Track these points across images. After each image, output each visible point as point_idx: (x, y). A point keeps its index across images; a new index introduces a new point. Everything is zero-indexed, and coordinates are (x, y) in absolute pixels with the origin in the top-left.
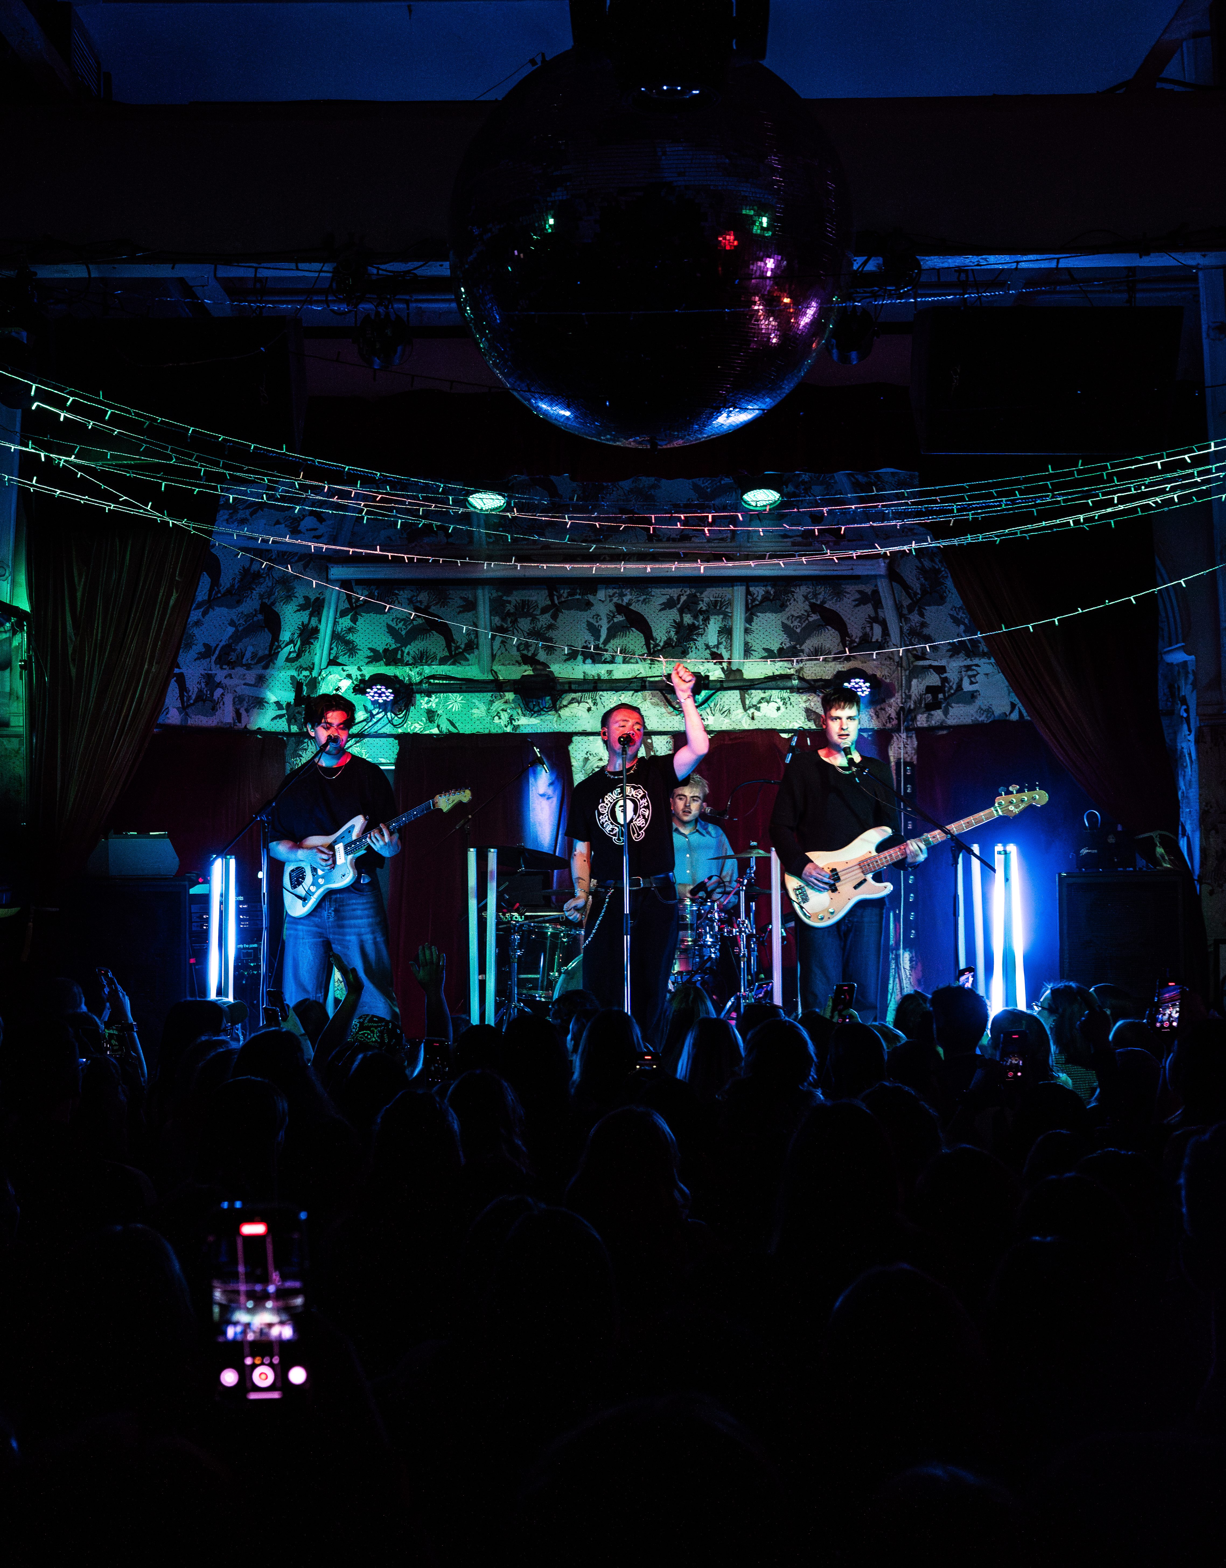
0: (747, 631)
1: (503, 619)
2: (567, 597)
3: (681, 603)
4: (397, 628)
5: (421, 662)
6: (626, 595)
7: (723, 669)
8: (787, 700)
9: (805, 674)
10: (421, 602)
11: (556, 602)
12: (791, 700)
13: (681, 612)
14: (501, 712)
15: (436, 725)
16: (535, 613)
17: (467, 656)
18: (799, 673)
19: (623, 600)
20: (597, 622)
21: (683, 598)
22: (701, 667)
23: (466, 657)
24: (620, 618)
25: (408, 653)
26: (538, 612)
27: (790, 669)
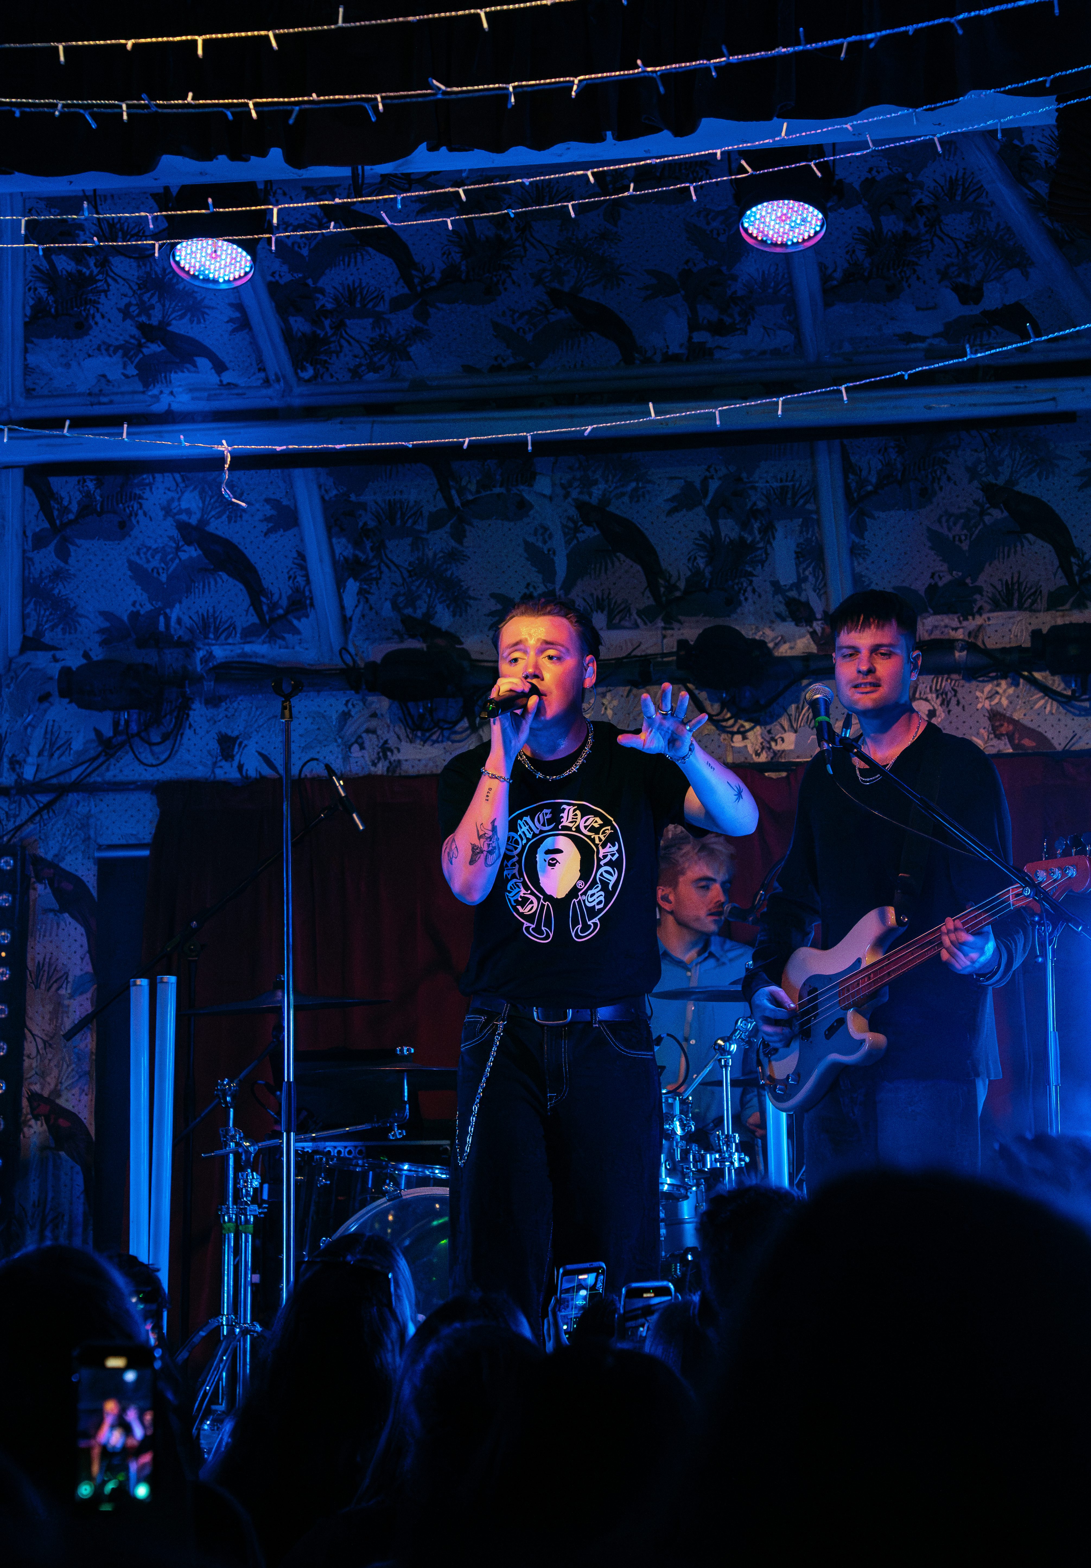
0: (855, 551)
1: (357, 544)
2: (478, 492)
3: (711, 495)
4: (149, 567)
5: (207, 637)
6: (596, 482)
7: (813, 634)
8: (949, 695)
9: (986, 640)
10: (188, 512)
11: (458, 503)
12: (959, 696)
13: (713, 514)
14: (364, 735)
15: (235, 763)
16: (417, 527)
17: (295, 622)
18: (976, 637)
19: (590, 495)
20: (545, 542)
21: (714, 485)
22: (768, 632)
23: (295, 627)
24: (590, 533)
25: (179, 621)
26: (422, 526)
27: (956, 629)
